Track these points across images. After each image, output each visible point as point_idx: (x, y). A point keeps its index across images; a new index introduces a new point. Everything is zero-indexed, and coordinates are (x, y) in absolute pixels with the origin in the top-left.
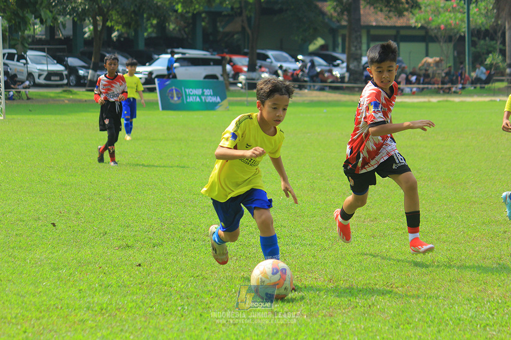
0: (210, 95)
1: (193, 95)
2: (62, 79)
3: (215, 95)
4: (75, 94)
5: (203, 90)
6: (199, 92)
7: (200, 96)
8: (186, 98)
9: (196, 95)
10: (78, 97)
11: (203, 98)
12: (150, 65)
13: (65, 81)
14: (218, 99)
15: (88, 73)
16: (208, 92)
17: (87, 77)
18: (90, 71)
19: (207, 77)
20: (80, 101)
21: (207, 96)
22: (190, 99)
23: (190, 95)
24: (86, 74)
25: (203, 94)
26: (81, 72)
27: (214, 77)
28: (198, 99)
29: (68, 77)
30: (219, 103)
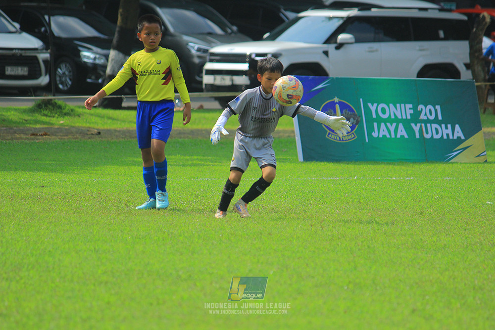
0: (436, 121)
1: (389, 120)
2: (34, 74)
3: (448, 119)
4: (71, 113)
5: (415, 108)
6: (405, 111)
7: (407, 123)
8: (371, 129)
9: (397, 121)
10: (78, 123)
11: (416, 128)
12: (273, 38)
13: (44, 80)
14: (459, 133)
15: (107, 57)
16: (427, 111)
17: (104, 67)
18: (113, 53)
19: (427, 71)
20: (85, 133)
21: (428, 121)
22: (381, 132)
23: (379, 121)
24: (101, 61)
25: (416, 116)
26: (88, 55)
27: (446, 70)
28: (402, 132)
29: (51, 67)
30: (459, 141)
